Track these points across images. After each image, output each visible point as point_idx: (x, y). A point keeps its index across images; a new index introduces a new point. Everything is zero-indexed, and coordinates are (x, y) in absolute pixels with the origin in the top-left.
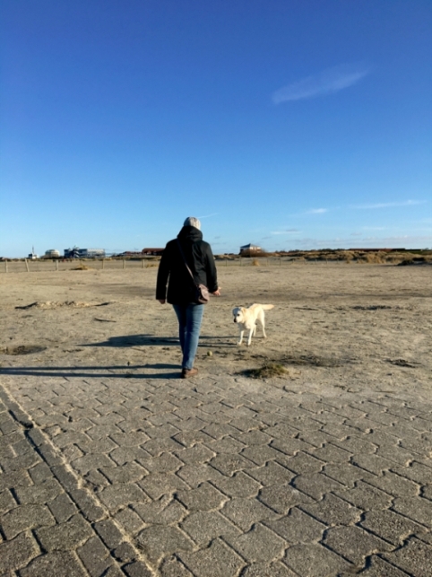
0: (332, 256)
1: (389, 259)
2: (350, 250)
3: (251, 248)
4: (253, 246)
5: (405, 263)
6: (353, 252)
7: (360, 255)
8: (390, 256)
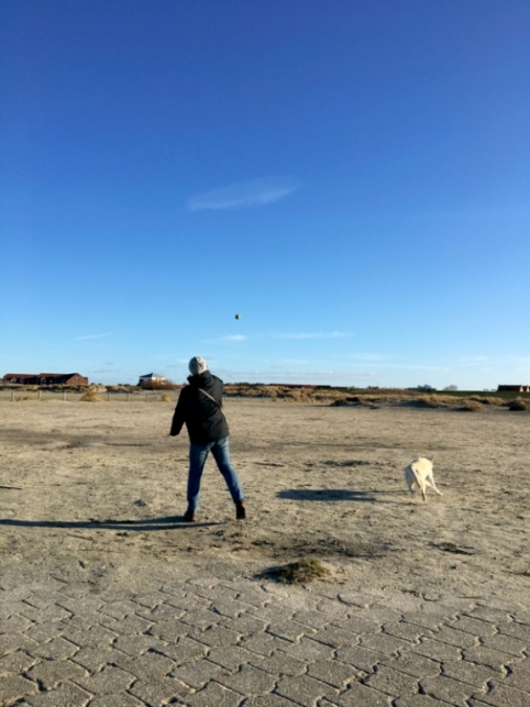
0: (253, 392)
1: (318, 398)
2: (271, 385)
3: (153, 378)
4: (156, 376)
5: (338, 404)
6: (276, 388)
7: (285, 392)
8: (318, 394)
